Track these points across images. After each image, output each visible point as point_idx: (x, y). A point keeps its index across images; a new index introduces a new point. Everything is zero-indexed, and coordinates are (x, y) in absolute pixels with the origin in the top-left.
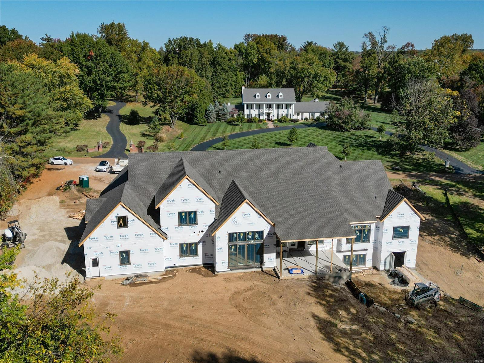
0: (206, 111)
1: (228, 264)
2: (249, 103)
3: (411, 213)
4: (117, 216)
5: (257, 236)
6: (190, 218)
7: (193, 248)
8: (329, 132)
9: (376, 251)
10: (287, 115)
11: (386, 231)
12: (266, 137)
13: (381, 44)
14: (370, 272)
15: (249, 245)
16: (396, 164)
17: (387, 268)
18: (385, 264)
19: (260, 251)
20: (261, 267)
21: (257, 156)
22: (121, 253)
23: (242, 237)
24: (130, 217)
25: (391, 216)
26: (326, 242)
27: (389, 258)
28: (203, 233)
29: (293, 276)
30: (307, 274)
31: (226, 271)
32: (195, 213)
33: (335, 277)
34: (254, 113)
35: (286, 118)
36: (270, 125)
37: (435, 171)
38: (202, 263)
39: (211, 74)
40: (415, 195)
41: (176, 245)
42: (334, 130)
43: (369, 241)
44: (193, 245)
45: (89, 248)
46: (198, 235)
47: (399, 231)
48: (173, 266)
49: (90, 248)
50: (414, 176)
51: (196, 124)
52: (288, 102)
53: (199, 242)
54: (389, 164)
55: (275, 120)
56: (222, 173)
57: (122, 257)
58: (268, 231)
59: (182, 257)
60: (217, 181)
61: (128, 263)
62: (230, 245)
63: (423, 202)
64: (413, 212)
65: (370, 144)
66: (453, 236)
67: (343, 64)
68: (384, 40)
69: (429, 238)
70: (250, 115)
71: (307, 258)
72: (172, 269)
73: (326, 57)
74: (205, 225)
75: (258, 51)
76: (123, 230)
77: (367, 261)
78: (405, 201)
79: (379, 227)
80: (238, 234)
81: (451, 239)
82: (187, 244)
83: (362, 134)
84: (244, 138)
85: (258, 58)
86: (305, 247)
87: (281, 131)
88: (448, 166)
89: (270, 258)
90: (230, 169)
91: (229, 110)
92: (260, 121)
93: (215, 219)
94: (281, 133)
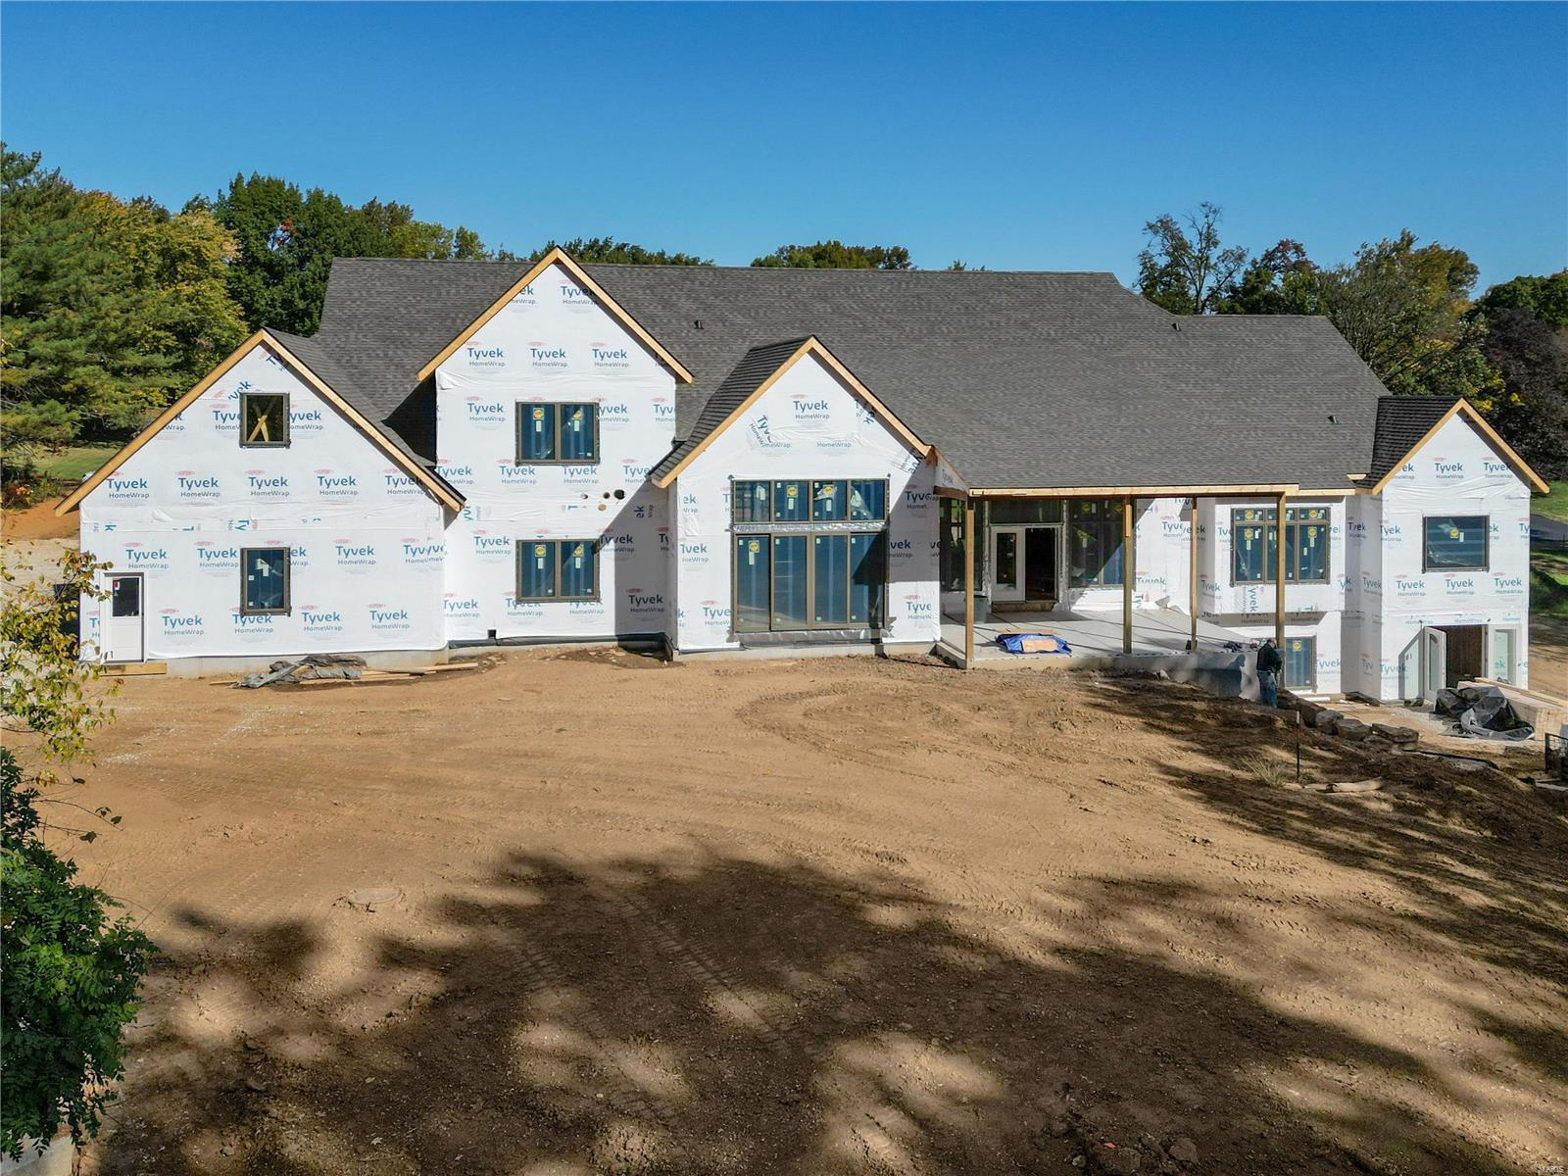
1: (729, 619)
3: (1491, 463)
4: (245, 390)
5: (856, 500)
6: (566, 433)
7: (578, 566)
9: (1358, 626)
11: (1395, 535)
13: (1200, 251)
15: (825, 538)
17: (1412, 694)
18: (1402, 678)
19: (873, 569)
20: (876, 641)
21: (847, 289)
22: (250, 556)
23: (791, 501)
24: (301, 400)
25: (1409, 473)
26: (1144, 578)
27: (1415, 651)
28: (624, 502)
29: (1025, 660)
31: (722, 650)
32: (591, 410)
38: (612, 633)
41: (506, 547)
43: (1324, 577)
44: (579, 551)
45: (101, 528)
46: (602, 508)
47: (1447, 536)
48: (485, 637)
49: (109, 527)
53: (604, 539)
56: (706, 328)
57: (252, 578)
58: (905, 483)
59: (528, 602)
60: (686, 350)
61: (282, 605)
62: (740, 536)
64: (1498, 462)
68: (1210, 240)
72: (480, 650)
74: (633, 466)
76: (267, 459)
77: (1319, 668)
78: (1462, 413)
79: (1359, 526)
80: (777, 491)
82: (550, 545)
86: (1057, 600)
89: (914, 601)
93: (674, 442)
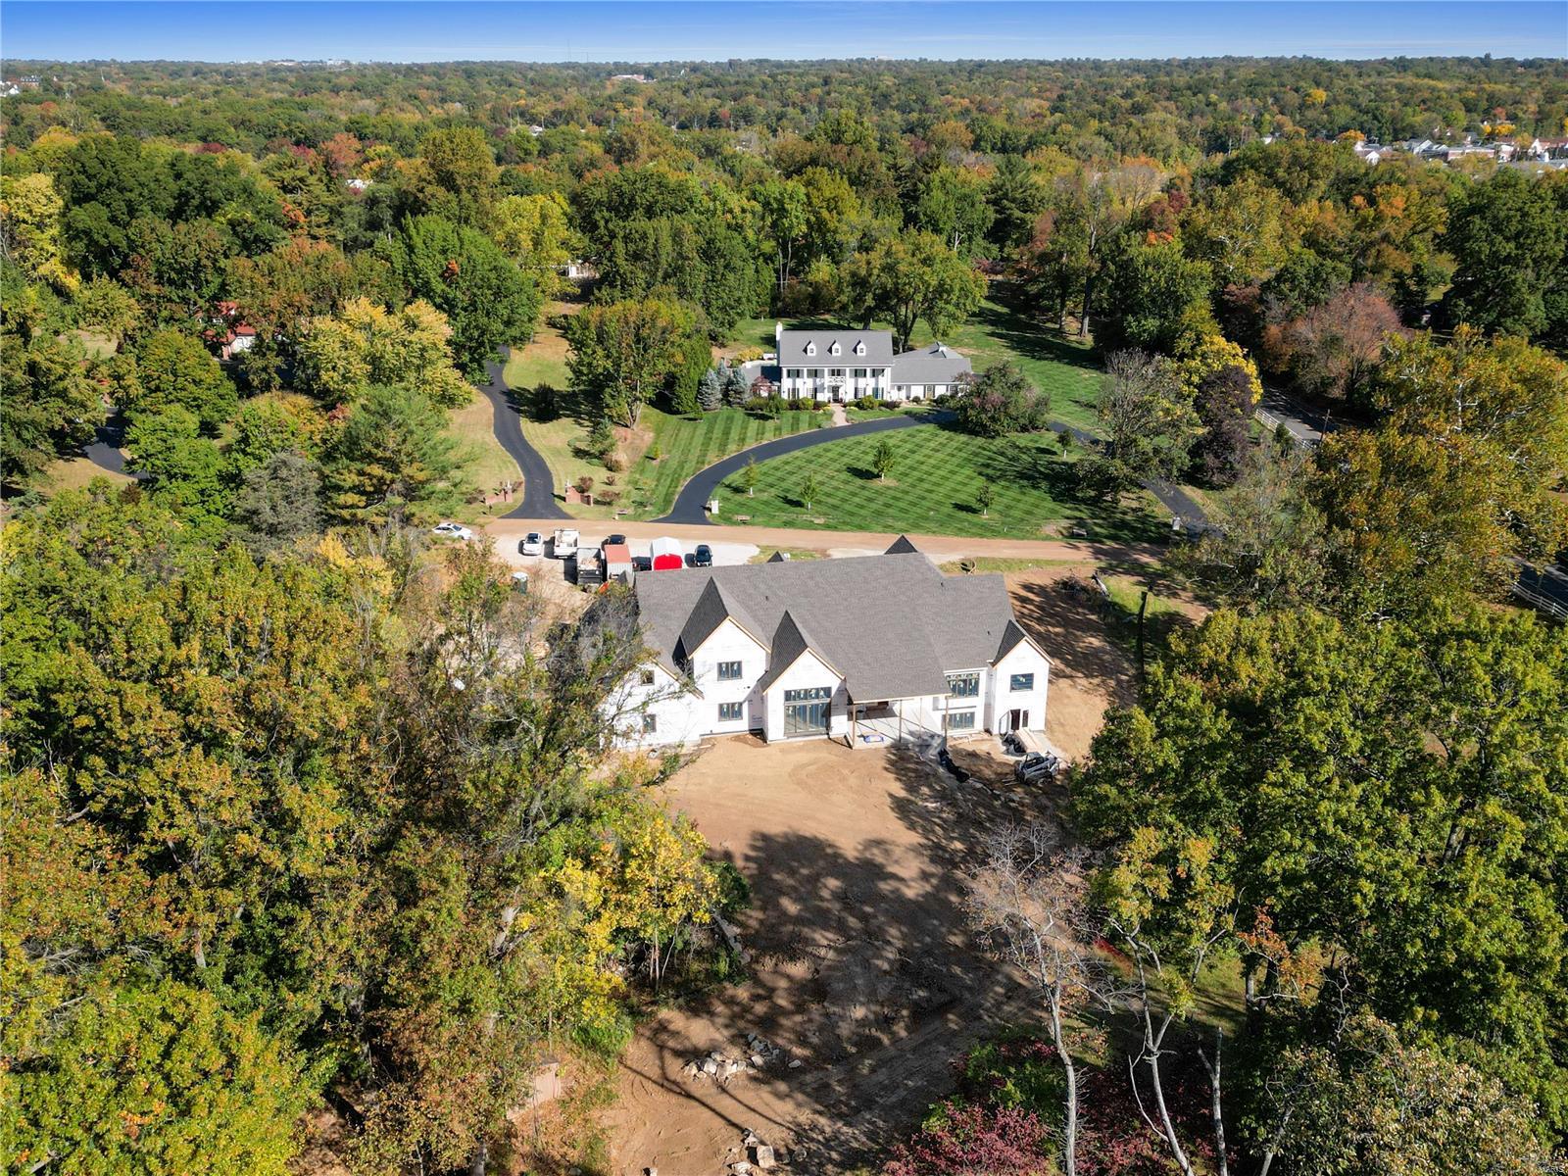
0: (700, 383)
1: (784, 730)
2: (794, 366)
4: (642, 671)
5: (822, 693)
6: (733, 670)
7: (737, 710)
8: (963, 438)
9: (988, 708)
10: (876, 391)
11: (1001, 681)
12: (829, 454)
14: (979, 737)
15: (812, 705)
16: (1081, 523)
17: (1001, 731)
18: (1000, 726)
19: (827, 713)
20: (828, 734)
22: (644, 717)
23: (802, 695)
24: (657, 671)
25: (1007, 661)
27: (1004, 717)
28: (750, 690)
29: (870, 745)
30: (888, 742)
31: (782, 739)
32: (739, 663)
33: (921, 746)
34: (805, 386)
35: (873, 399)
36: (840, 419)
37: (1150, 541)
38: (747, 729)
39: (703, 278)
40: (1089, 600)
41: (714, 706)
42: (973, 431)
43: (977, 694)
44: (737, 705)
46: (743, 692)
47: (1019, 680)
48: (710, 732)
50: (1105, 553)
51: (677, 412)
52: (877, 366)
53: (745, 701)
54: (1065, 523)
55: (850, 404)
56: (770, 599)
57: (645, 723)
58: (837, 687)
59: (722, 721)
60: (764, 612)
61: (654, 730)
62: (787, 706)
63: (1099, 613)
64: (1038, 655)
65: (1041, 473)
66: (1124, 677)
67: (1017, 213)
69: (1083, 682)
70: (795, 391)
71: (890, 720)
72: (709, 737)
73: (973, 205)
74: (752, 679)
75: (810, 204)
76: (648, 688)
77: (975, 722)
78: (1026, 641)
79: (990, 676)
80: (798, 693)
81: (1119, 682)
82: (728, 704)
83: (1030, 444)
84: (784, 457)
85: (808, 221)
86: (888, 707)
87: (860, 438)
88: (1176, 528)
89: (839, 721)
90: (781, 593)
91: (749, 382)
92: (817, 406)
94: (860, 443)
